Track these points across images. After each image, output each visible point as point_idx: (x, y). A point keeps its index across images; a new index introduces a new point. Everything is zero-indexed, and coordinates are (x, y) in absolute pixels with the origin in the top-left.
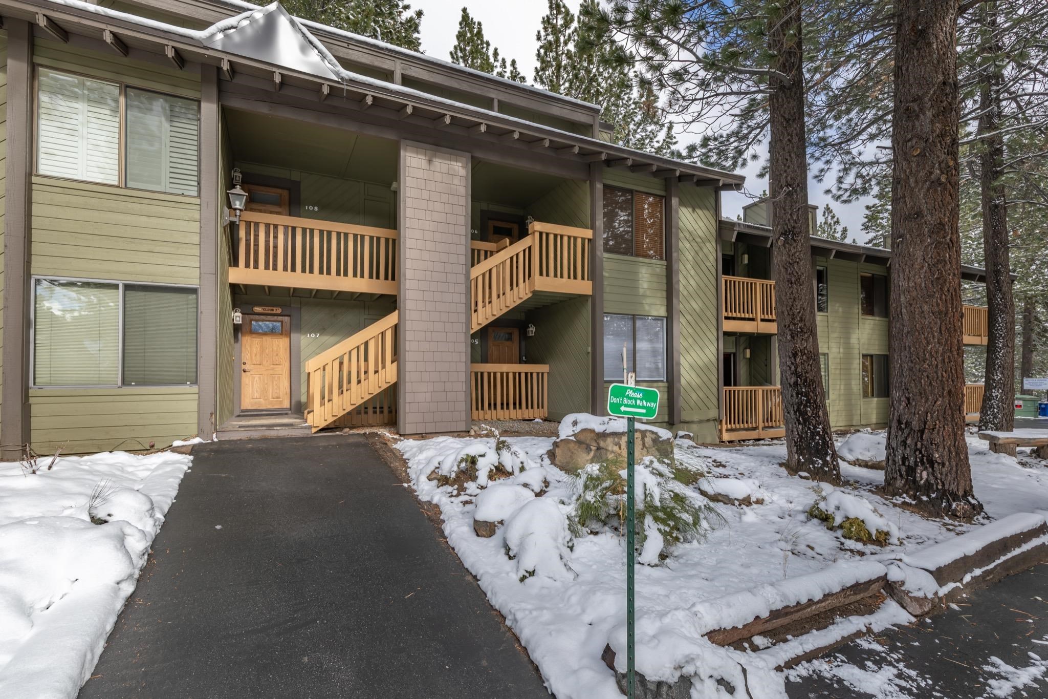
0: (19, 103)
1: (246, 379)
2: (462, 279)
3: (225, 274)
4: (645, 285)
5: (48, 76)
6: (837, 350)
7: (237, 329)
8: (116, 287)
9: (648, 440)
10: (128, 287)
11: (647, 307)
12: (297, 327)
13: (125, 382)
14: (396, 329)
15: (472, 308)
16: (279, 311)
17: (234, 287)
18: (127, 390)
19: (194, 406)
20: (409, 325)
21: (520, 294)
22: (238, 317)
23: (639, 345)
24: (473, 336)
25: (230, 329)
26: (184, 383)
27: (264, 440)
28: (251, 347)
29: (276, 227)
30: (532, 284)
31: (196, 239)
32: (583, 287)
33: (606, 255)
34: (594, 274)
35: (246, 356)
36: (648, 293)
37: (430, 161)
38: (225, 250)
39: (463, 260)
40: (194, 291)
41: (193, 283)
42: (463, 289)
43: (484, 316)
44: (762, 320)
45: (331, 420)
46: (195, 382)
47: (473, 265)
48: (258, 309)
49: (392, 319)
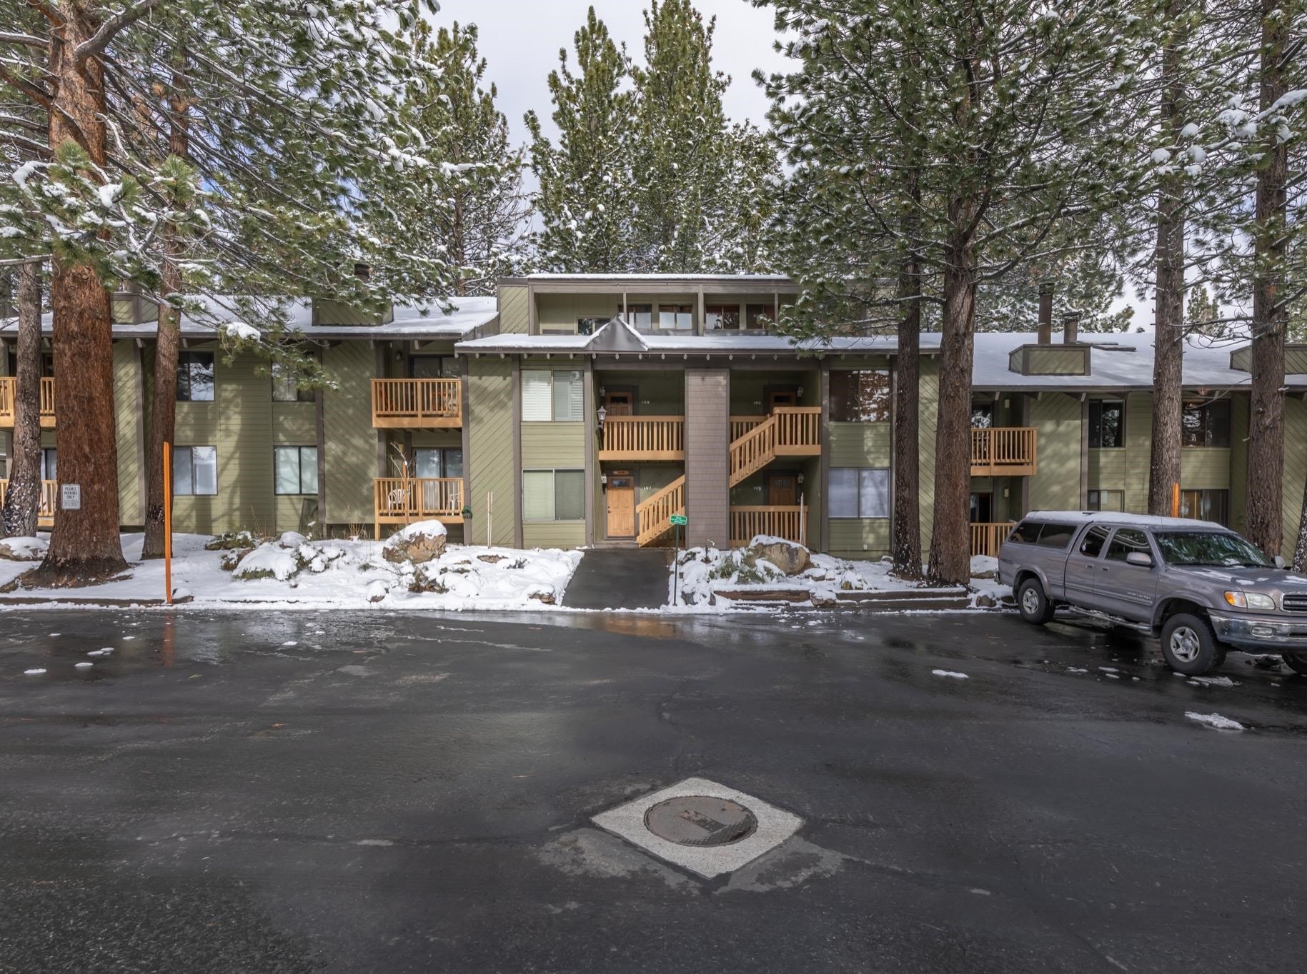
0: (517, 390)
1: (610, 517)
2: (724, 452)
3: (597, 455)
4: (870, 444)
5: (525, 373)
6: (1140, 486)
7: (604, 486)
8: (551, 471)
9: (784, 548)
10: (556, 471)
11: (871, 461)
12: (638, 483)
13: (556, 518)
14: (684, 487)
15: (730, 471)
16: (627, 473)
17: (602, 463)
18: (557, 522)
19: (583, 530)
20: (691, 483)
21: (766, 457)
22: (604, 479)
23: (864, 491)
24: (731, 489)
25: (601, 487)
26: (579, 518)
27: (616, 549)
28: (613, 496)
29: (623, 424)
30: (773, 451)
31: (583, 444)
32: (814, 450)
33: (832, 423)
34: (822, 439)
35: (610, 503)
36: (872, 449)
37: (703, 379)
38: (597, 441)
39: (724, 439)
40: (582, 471)
41: (582, 467)
42: (724, 458)
43: (740, 475)
44: (996, 464)
45: (648, 540)
46: (584, 518)
47: (732, 441)
48: (615, 473)
49: (681, 480)
